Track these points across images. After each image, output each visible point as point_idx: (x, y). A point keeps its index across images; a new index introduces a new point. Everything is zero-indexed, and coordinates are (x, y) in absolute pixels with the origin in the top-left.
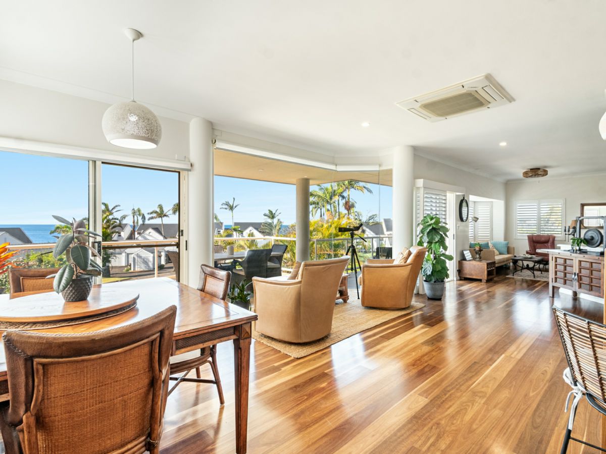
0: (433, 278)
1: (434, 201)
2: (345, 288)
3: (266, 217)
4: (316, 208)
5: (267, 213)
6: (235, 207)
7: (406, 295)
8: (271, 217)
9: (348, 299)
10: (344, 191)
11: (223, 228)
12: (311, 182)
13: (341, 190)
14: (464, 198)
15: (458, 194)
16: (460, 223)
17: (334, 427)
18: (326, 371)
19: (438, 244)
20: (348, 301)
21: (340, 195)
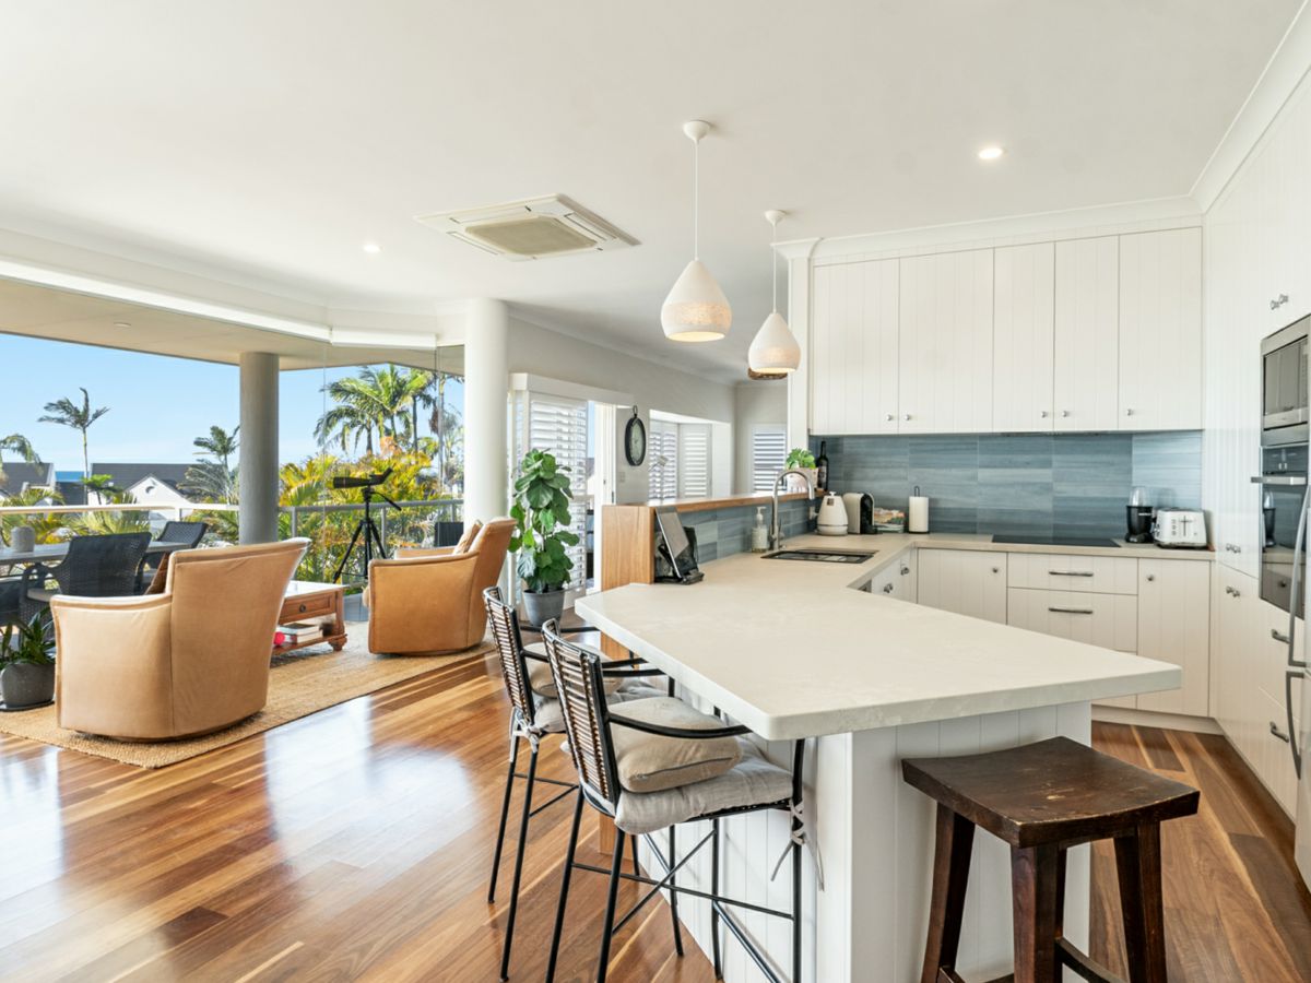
0: (539, 582)
1: (566, 421)
2: (338, 617)
3: (200, 449)
4: (353, 425)
5: (208, 435)
6: (96, 416)
7: (467, 621)
8: (219, 447)
9: (346, 641)
10: (430, 383)
11: (52, 480)
12: (282, 362)
13: (421, 379)
14: (636, 415)
15: (620, 407)
16: (626, 467)
17: (184, 862)
18: (214, 782)
19: (550, 511)
20: (343, 648)
21: (421, 395)
